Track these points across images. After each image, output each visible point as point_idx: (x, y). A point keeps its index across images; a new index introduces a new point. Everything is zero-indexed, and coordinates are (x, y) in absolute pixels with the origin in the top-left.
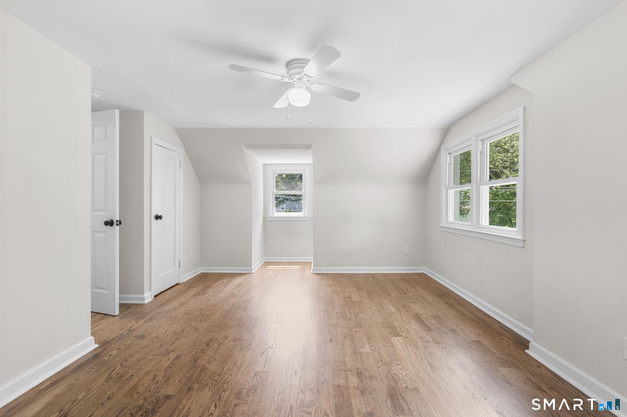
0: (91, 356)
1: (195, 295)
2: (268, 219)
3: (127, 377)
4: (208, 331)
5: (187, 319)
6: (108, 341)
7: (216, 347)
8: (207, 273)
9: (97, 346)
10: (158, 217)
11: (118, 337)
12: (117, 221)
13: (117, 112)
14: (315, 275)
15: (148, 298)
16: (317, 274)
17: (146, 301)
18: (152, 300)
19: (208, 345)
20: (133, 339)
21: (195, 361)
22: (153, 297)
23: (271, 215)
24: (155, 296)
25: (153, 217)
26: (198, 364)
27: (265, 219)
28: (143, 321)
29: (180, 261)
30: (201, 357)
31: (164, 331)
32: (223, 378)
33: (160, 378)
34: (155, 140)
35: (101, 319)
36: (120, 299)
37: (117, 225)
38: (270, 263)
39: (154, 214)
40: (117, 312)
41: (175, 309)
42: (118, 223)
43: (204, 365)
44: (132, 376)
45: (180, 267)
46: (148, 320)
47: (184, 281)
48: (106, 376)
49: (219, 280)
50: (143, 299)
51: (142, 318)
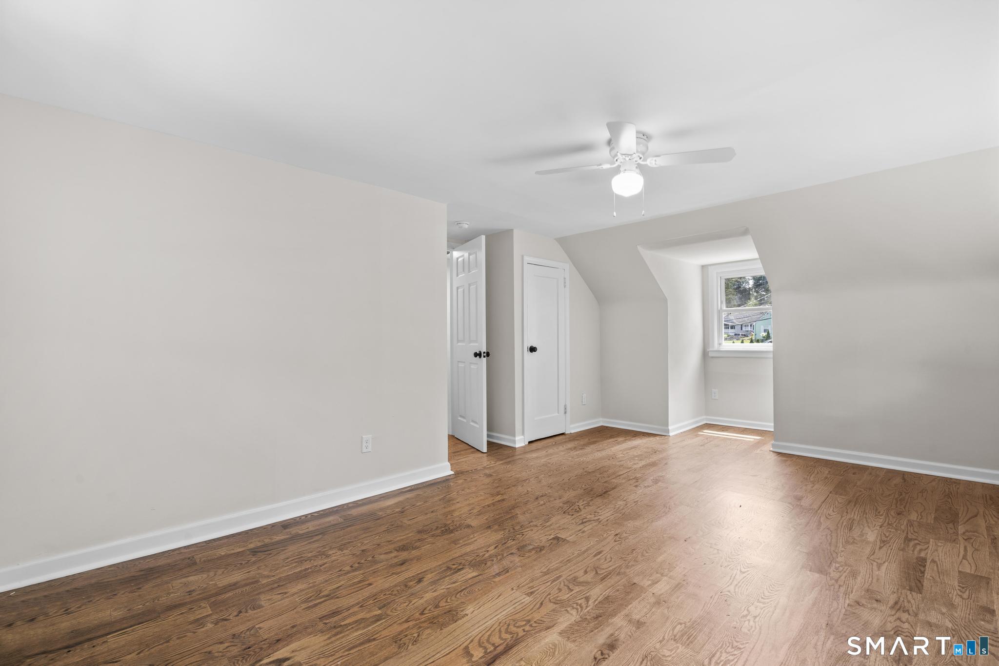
0: (444, 479)
1: (571, 449)
2: (711, 354)
3: (454, 502)
4: (548, 487)
5: (540, 470)
6: (463, 472)
7: (542, 502)
8: (607, 427)
9: (452, 473)
10: (533, 349)
11: (472, 471)
12: (484, 353)
13: (483, 237)
14: (775, 454)
15: (520, 442)
16: (779, 454)
17: (517, 446)
18: (524, 445)
19: (537, 498)
20: (482, 475)
21: (514, 508)
22: (527, 443)
23: (716, 347)
24: (530, 442)
25: (526, 349)
26: (513, 511)
27: (705, 354)
28: (501, 462)
29: (565, 406)
30: (521, 506)
31: (509, 476)
32: (522, 530)
33: (475, 511)
34: (527, 259)
35: (472, 453)
36: (488, 436)
37: (484, 357)
38: (713, 426)
39: (528, 344)
40: (485, 450)
41: (537, 458)
42: (485, 354)
43: (517, 514)
44: (458, 502)
45: (565, 413)
46: (506, 463)
47: (573, 431)
48: (442, 496)
49: (614, 438)
50: (514, 442)
51: (502, 460)
